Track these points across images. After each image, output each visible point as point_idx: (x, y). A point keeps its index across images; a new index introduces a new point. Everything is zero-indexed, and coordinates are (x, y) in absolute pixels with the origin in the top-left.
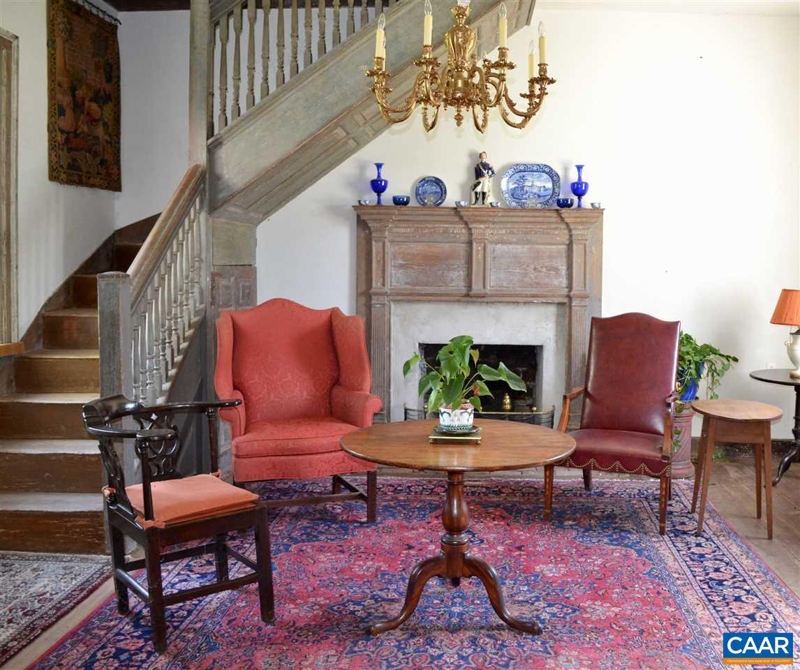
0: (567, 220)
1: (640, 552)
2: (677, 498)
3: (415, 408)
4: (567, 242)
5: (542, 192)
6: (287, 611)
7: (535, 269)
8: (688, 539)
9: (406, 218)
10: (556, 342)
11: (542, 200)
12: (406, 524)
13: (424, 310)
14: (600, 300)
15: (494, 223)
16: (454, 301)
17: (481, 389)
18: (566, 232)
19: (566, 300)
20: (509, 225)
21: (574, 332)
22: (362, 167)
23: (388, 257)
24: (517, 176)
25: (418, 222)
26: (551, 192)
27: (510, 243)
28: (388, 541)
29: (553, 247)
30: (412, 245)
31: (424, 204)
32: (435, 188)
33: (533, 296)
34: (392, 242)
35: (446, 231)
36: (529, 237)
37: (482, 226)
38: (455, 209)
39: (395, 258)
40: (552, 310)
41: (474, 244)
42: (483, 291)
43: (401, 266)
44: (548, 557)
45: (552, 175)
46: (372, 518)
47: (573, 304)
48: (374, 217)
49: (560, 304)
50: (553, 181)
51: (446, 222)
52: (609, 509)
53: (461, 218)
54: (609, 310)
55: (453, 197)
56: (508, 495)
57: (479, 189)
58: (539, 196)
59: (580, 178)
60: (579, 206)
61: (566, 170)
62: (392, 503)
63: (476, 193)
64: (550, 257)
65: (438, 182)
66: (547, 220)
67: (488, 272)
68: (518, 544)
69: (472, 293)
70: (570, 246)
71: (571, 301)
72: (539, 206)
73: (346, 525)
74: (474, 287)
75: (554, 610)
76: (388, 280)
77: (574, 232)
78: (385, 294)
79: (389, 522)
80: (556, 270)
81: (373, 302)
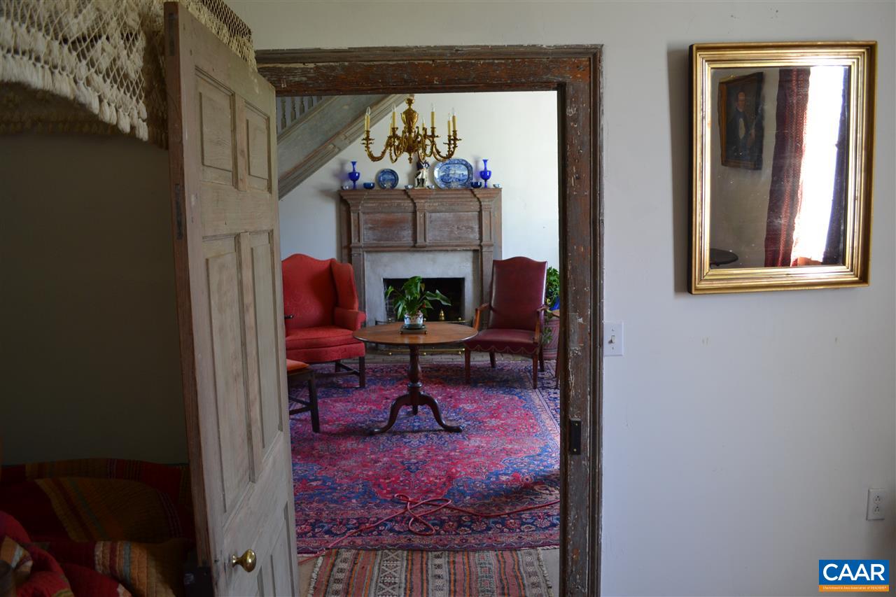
0: (478, 196)
1: (520, 397)
2: (548, 371)
3: (383, 320)
4: (479, 210)
5: (461, 178)
6: (325, 427)
7: (458, 228)
8: (550, 391)
9: (372, 197)
10: (474, 275)
11: (461, 183)
12: (383, 387)
13: (386, 257)
14: (501, 247)
15: (430, 199)
16: (404, 251)
17: (427, 305)
18: (478, 203)
19: (479, 248)
20: (440, 200)
21: (484, 269)
22: (343, 164)
23: (362, 223)
24: (445, 167)
25: (380, 199)
26: (467, 177)
27: (441, 212)
28: (374, 396)
29: (470, 213)
30: (378, 215)
31: (384, 188)
32: (391, 177)
33: (457, 246)
34: (364, 213)
35: (399, 205)
36: (453, 207)
37: (423, 201)
38: (404, 190)
39: (366, 223)
40: (470, 254)
41: (418, 213)
42: (424, 244)
43: (370, 228)
44: (466, 400)
45: (468, 166)
46: (362, 385)
47: (484, 250)
48: (351, 197)
49: (475, 251)
50: (468, 170)
51: (399, 199)
52: (506, 377)
53: (409, 196)
54: (506, 255)
55: (403, 182)
56: (444, 371)
57: (420, 177)
58: (459, 180)
59: (485, 168)
60: (486, 186)
61: (477, 162)
62: (373, 378)
63: (418, 180)
64: (468, 220)
65: (393, 173)
66: (465, 196)
67: (427, 231)
68: (450, 395)
69: (417, 245)
70: (480, 212)
71: (482, 249)
72: (459, 186)
73: (347, 389)
74: (418, 241)
75: (469, 423)
76: (362, 238)
77: (482, 203)
78: (361, 247)
79: (373, 387)
80: (472, 228)
81: (353, 253)
